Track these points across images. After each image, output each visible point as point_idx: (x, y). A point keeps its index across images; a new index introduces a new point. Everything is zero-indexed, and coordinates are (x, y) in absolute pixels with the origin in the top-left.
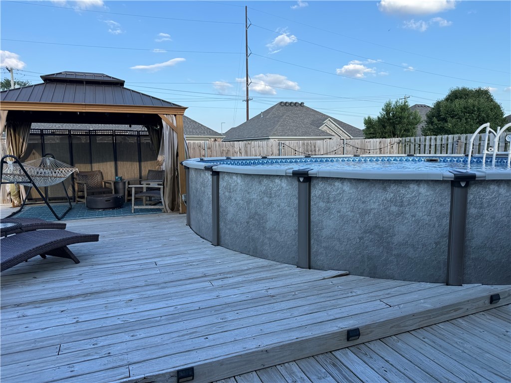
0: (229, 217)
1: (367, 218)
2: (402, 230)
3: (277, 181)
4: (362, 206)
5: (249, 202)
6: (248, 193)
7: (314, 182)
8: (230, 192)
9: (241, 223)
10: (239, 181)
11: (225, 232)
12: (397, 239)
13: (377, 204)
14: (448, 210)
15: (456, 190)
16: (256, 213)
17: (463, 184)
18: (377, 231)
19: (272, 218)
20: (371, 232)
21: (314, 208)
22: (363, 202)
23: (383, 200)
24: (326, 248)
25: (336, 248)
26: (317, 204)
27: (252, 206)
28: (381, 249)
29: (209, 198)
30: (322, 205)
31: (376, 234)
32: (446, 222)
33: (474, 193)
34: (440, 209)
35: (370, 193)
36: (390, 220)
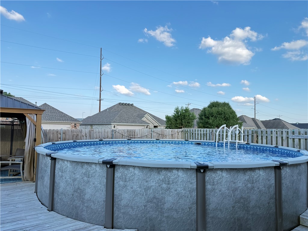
0: (61, 190)
1: (149, 192)
2: (170, 200)
3: (93, 166)
4: (146, 184)
5: (74, 180)
6: (74, 174)
7: (116, 168)
8: (62, 172)
9: (68, 195)
10: (68, 165)
11: (57, 201)
12: (167, 206)
13: (155, 182)
14: (195, 186)
15: (199, 174)
16: (79, 188)
17: (202, 171)
18: (155, 201)
19: (89, 192)
20: (151, 202)
21: (116, 185)
22: (147, 181)
23: (158, 180)
24: (124, 213)
25: (130, 213)
26: (119, 183)
27: (76, 183)
28: (157, 213)
29: (48, 175)
30: (121, 183)
31: (155, 203)
32: (194, 194)
33: (209, 176)
34: (190, 186)
35: (151, 175)
36: (162, 193)
